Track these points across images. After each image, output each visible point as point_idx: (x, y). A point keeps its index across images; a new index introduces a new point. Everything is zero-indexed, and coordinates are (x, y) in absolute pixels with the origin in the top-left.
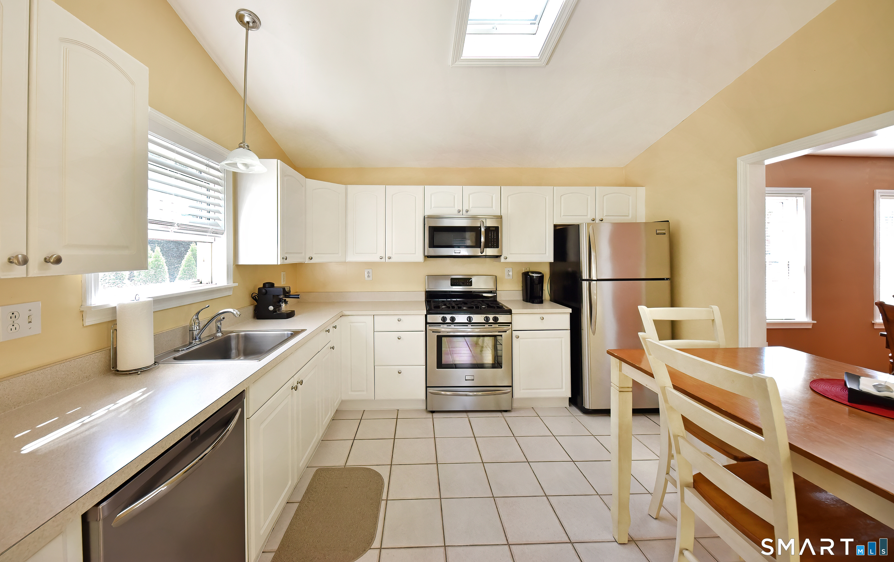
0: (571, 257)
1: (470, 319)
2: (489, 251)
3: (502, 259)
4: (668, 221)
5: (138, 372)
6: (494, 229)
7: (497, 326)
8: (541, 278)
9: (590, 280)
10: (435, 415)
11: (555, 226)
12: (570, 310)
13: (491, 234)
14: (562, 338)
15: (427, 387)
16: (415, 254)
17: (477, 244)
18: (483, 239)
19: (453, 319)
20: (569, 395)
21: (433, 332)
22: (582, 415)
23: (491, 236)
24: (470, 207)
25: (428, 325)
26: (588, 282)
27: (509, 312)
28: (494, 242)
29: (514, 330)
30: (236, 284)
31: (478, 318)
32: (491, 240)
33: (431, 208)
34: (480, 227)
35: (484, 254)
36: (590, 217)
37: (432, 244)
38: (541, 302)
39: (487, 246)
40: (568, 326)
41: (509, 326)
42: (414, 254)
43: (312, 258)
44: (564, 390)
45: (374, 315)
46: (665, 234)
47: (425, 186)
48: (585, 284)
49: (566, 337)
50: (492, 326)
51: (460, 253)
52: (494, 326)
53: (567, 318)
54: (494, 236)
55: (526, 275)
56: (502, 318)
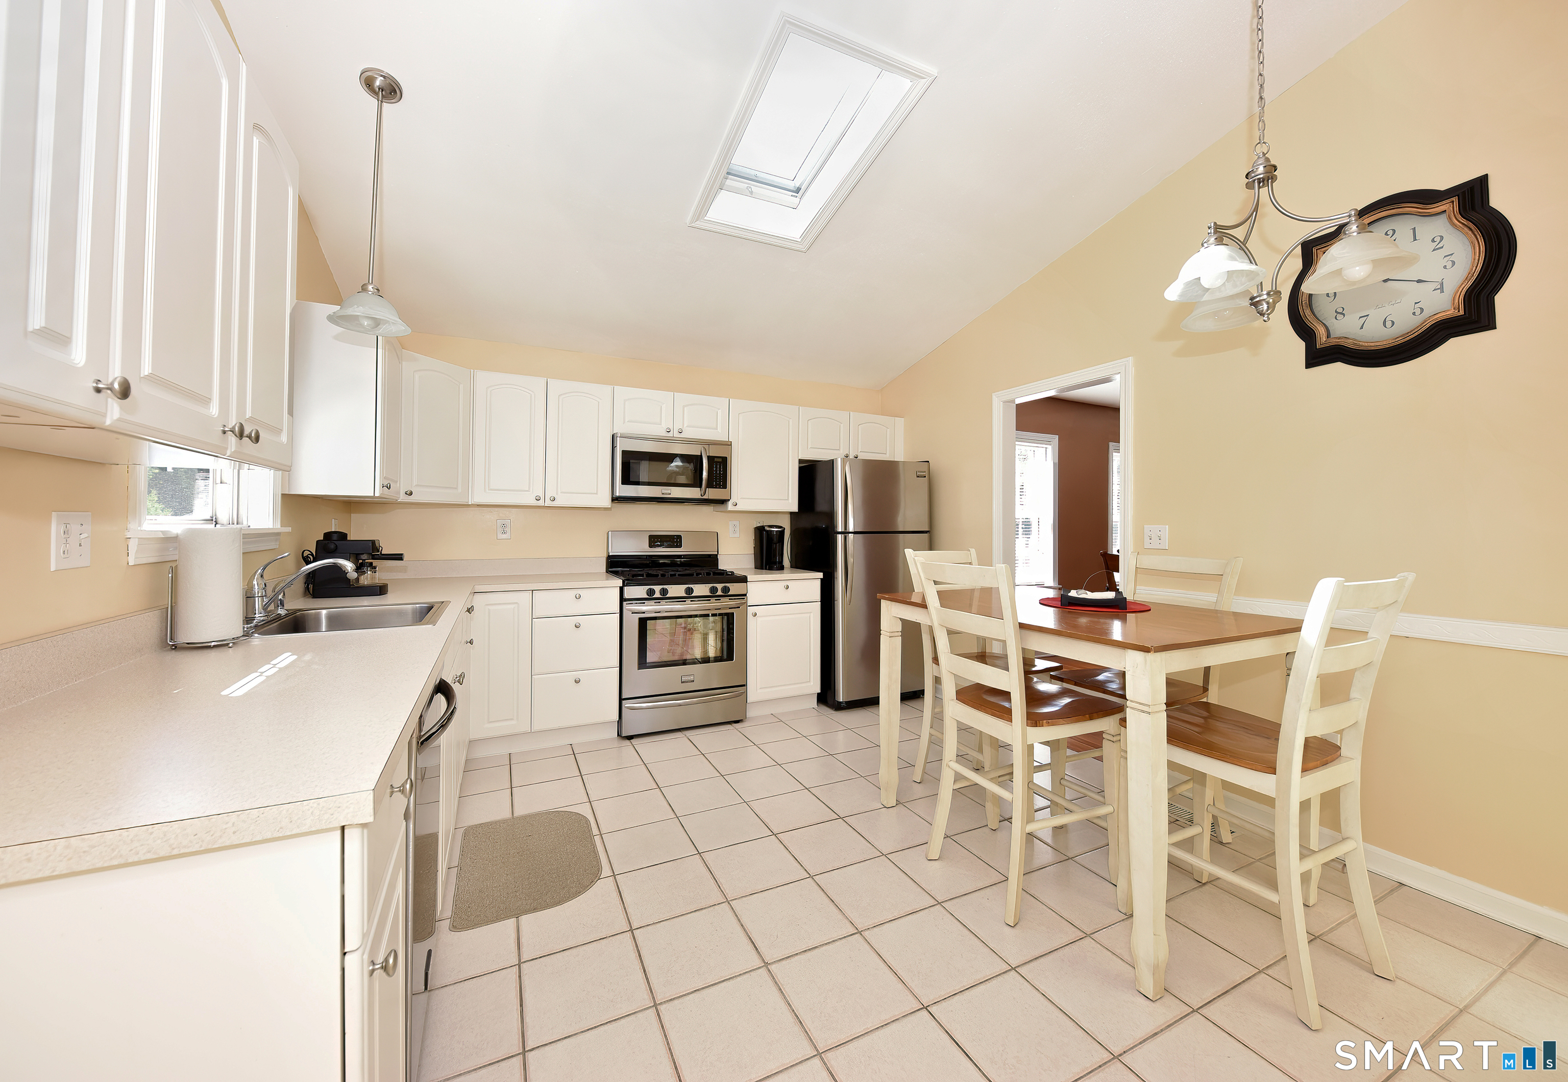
0: (821, 506)
1: (689, 591)
2: (713, 493)
3: (730, 505)
4: (928, 462)
5: (229, 644)
6: (720, 460)
7: (727, 599)
8: (782, 533)
9: (845, 533)
10: (634, 741)
11: (801, 461)
12: (821, 575)
13: (716, 468)
14: (811, 612)
15: (621, 700)
16: (597, 494)
17: (696, 482)
18: (705, 474)
19: (664, 592)
20: (818, 689)
21: (632, 613)
22: (834, 712)
23: (716, 471)
24: (685, 426)
25: (625, 603)
26: (843, 535)
27: (744, 580)
28: (720, 479)
29: (749, 606)
30: (289, 529)
31: (701, 589)
32: (716, 476)
33: (624, 422)
34: (701, 456)
35: (705, 497)
36: (843, 453)
37: (627, 480)
38: (781, 568)
39: (710, 485)
40: (818, 598)
41: (744, 598)
42: (595, 493)
43: (411, 494)
44: (812, 684)
45: (532, 590)
46: (925, 477)
47: (615, 387)
48: (840, 538)
49: (815, 611)
50: (720, 600)
51: (670, 494)
52: (723, 599)
53: (818, 584)
54: (720, 471)
55: (760, 531)
56: (734, 588)
